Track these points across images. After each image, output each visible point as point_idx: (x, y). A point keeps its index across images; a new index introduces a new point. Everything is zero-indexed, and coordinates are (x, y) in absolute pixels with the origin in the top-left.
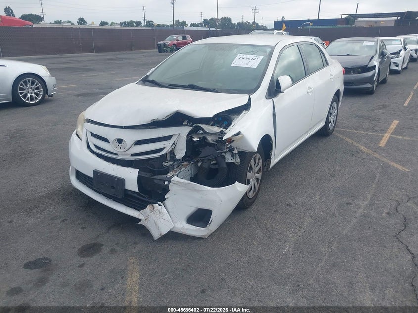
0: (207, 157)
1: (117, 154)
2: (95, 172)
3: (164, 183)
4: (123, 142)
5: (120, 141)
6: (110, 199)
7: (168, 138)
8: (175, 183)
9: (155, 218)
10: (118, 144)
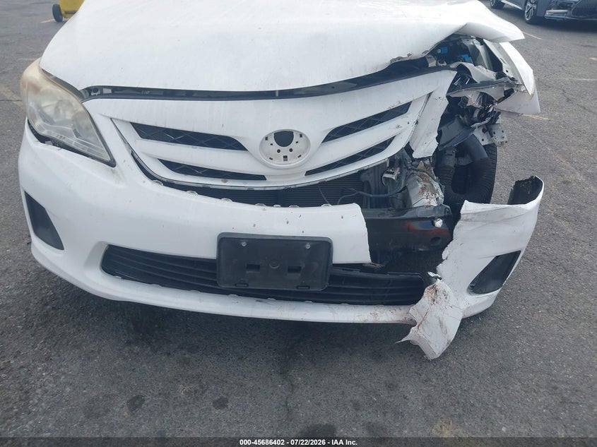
0: (450, 141)
1: (262, 178)
2: (228, 242)
3: (433, 224)
4: (296, 138)
5: (284, 138)
6: (266, 298)
7: (402, 109)
8: (469, 217)
9: (440, 313)
10: (276, 147)
